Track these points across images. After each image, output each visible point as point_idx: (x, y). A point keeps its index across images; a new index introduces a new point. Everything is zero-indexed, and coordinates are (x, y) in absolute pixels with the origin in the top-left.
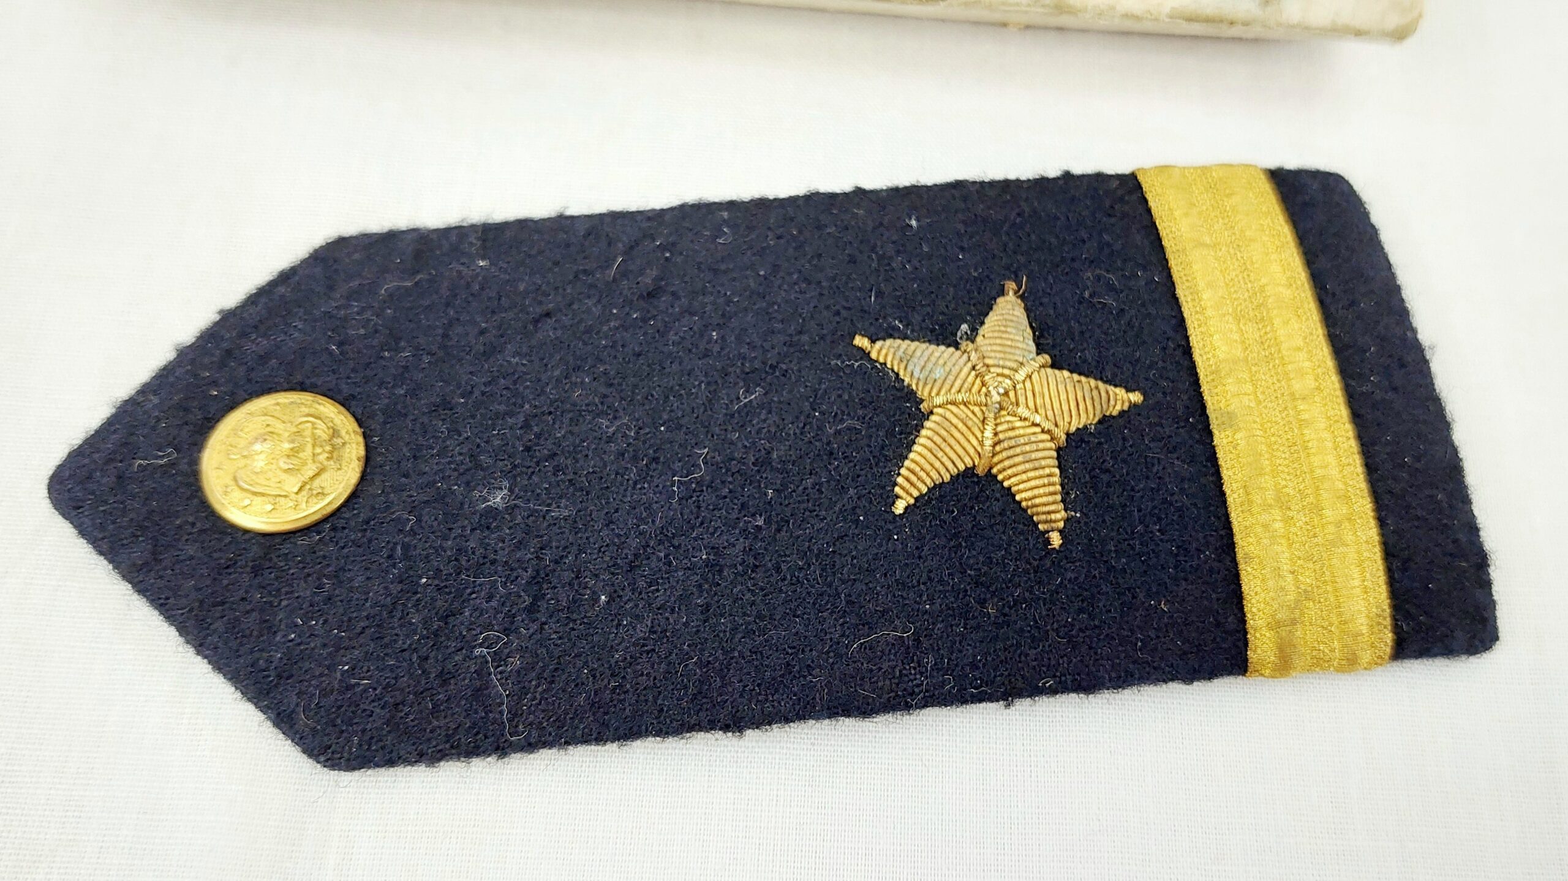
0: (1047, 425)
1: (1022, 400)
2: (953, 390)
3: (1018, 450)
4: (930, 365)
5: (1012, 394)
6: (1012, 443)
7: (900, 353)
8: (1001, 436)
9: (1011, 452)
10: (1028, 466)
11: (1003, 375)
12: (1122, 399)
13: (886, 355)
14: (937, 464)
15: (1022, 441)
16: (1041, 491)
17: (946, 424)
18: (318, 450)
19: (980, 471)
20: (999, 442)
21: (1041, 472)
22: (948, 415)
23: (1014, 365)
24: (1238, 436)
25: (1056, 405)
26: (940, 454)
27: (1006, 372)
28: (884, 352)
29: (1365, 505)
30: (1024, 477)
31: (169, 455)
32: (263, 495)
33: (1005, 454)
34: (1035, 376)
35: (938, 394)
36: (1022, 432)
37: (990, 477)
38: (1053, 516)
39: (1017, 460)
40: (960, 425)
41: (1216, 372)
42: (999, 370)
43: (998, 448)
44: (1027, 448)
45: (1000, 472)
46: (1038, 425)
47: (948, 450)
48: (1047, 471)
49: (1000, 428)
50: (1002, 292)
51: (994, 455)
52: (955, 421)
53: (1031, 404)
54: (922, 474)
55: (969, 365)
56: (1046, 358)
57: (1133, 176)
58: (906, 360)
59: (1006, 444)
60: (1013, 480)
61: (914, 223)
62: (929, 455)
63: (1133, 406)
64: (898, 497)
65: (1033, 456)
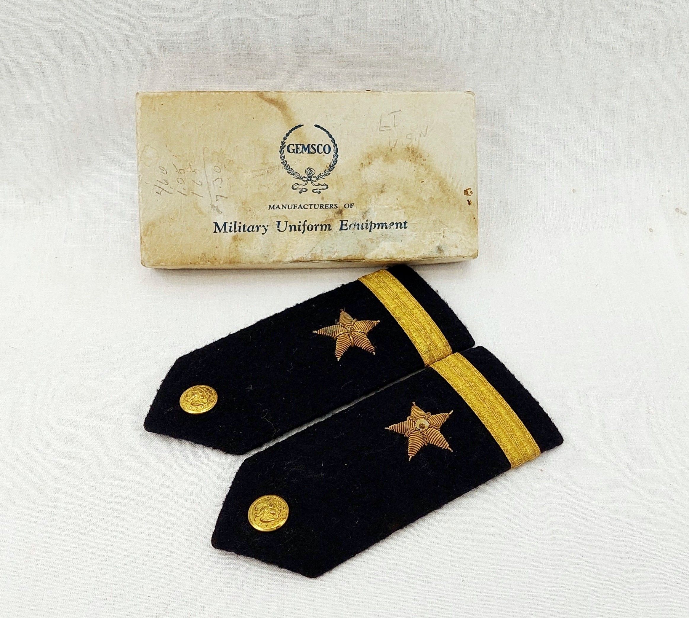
0: (362, 331)
1: (355, 328)
2: (340, 331)
3: (358, 338)
4: (332, 330)
5: (352, 328)
6: (357, 337)
7: (324, 330)
8: (354, 337)
9: (357, 339)
10: (362, 340)
11: (349, 325)
12: (376, 322)
13: (321, 332)
14: (343, 347)
15: (359, 336)
16: (367, 344)
17: (341, 339)
18: (207, 393)
19: (352, 346)
20: (354, 338)
21: (365, 341)
22: (341, 337)
23: (350, 323)
24: (403, 321)
25: (362, 327)
26: (342, 345)
27: (349, 324)
28: (320, 332)
29: (434, 324)
30: (362, 343)
31: (172, 408)
32: (200, 405)
33: (356, 340)
34: (355, 323)
35: (336, 334)
36: (358, 334)
37: (355, 346)
38: (371, 349)
39: (359, 340)
40: (344, 338)
41: (393, 310)
42: (347, 325)
43: (354, 339)
44: (360, 337)
45: (357, 344)
46: (360, 332)
47: (343, 344)
48: (366, 340)
49: (353, 335)
50: (341, 312)
51: (354, 341)
52: (342, 337)
53: (357, 328)
54: (341, 351)
55: (341, 326)
56: (355, 319)
57: (358, 280)
58: (326, 330)
59: (355, 338)
60: (360, 345)
61: (314, 306)
62: (340, 346)
63: (379, 323)
64: (337, 357)
65: (362, 338)
